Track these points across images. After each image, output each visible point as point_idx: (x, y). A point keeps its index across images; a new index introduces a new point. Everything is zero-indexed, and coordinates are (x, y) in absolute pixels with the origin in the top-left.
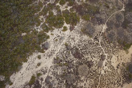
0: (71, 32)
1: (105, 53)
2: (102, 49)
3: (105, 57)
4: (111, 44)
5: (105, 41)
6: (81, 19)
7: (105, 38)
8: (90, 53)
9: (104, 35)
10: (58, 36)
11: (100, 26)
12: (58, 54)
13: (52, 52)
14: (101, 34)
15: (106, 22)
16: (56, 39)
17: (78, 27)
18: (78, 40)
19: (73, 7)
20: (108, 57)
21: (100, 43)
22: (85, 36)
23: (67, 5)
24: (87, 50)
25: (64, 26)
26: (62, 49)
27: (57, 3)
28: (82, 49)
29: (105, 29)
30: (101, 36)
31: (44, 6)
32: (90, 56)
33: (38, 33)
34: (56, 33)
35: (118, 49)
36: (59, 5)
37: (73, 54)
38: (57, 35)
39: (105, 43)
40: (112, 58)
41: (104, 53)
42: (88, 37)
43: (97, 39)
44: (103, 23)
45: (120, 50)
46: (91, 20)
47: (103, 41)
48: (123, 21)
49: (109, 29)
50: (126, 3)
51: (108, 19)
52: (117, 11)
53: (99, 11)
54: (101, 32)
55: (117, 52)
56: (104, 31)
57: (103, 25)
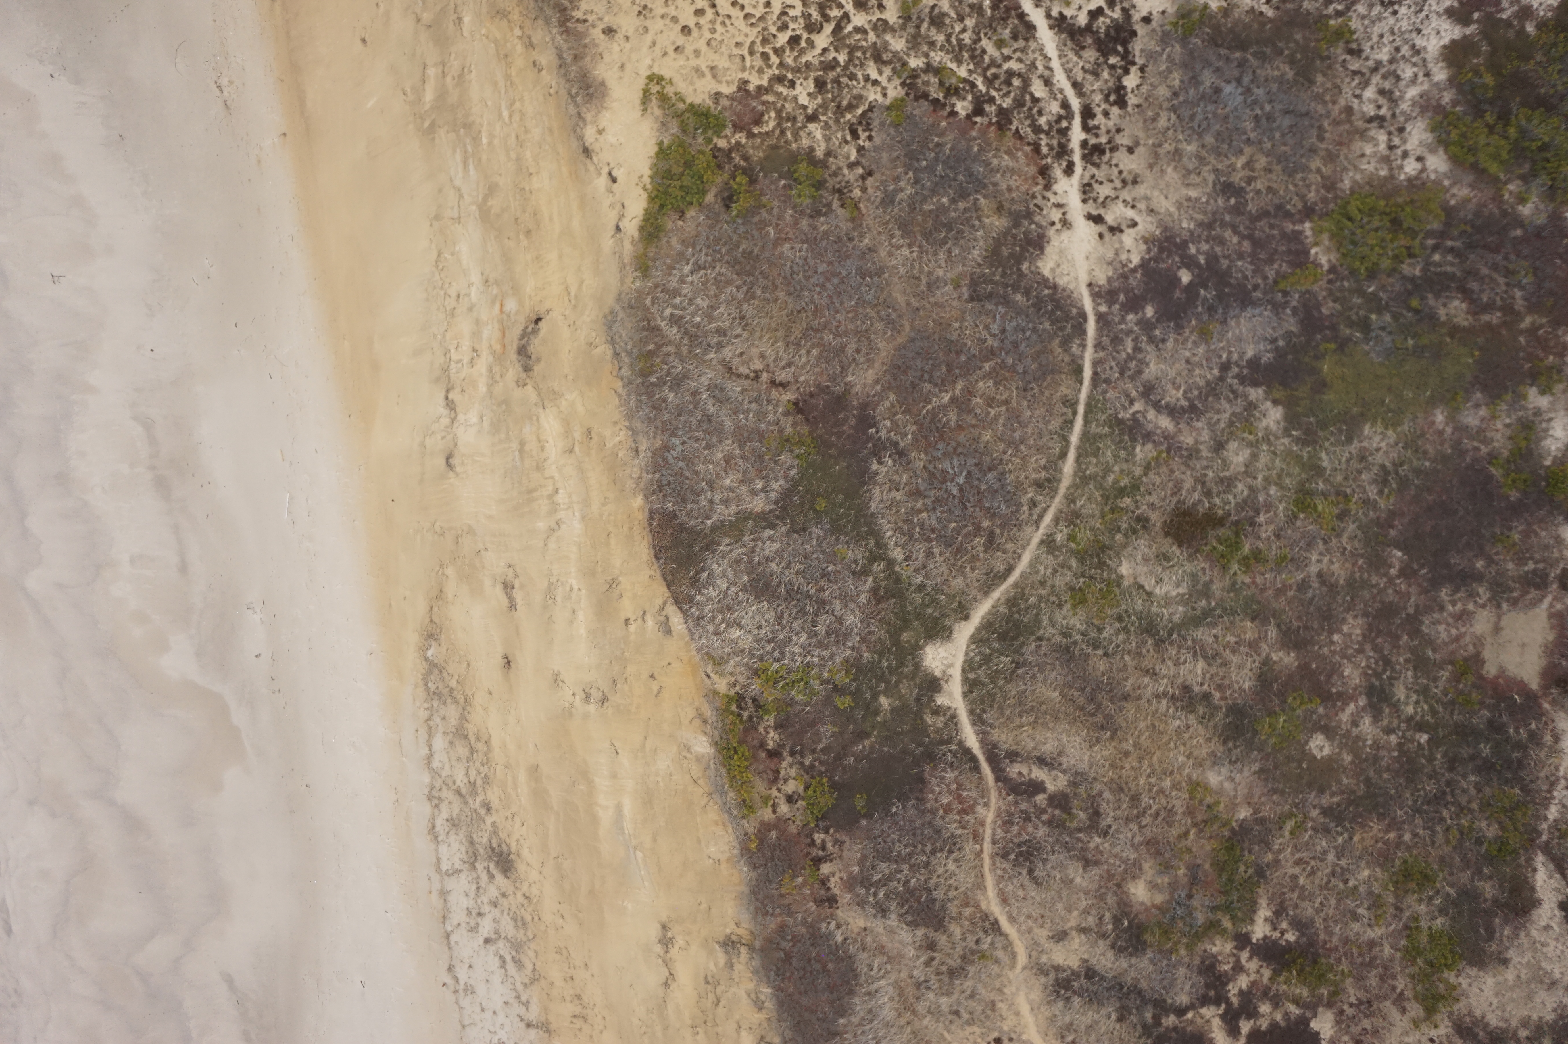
5: (989, 82)
6: (1438, 163)
7: (1001, 111)
9: (1037, 149)
11: (1146, 225)
14: (1077, 135)
15: (1091, 326)
17: (1416, 51)
21: (1037, 16)
29: (1057, 242)
30: (1055, 108)
35: (780, 79)
39: (977, 56)
43: (1089, 40)
44: (1127, 290)
45: (746, 75)
46: (1301, 232)
47: (1006, 66)
48: (880, 479)
49: (1011, 255)
50: (950, 775)
51: (1095, 374)
52: (1016, 585)
53: (1275, 402)
54: (1084, 157)
55: (773, 30)
56: (1053, 199)
57: (1110, 263)
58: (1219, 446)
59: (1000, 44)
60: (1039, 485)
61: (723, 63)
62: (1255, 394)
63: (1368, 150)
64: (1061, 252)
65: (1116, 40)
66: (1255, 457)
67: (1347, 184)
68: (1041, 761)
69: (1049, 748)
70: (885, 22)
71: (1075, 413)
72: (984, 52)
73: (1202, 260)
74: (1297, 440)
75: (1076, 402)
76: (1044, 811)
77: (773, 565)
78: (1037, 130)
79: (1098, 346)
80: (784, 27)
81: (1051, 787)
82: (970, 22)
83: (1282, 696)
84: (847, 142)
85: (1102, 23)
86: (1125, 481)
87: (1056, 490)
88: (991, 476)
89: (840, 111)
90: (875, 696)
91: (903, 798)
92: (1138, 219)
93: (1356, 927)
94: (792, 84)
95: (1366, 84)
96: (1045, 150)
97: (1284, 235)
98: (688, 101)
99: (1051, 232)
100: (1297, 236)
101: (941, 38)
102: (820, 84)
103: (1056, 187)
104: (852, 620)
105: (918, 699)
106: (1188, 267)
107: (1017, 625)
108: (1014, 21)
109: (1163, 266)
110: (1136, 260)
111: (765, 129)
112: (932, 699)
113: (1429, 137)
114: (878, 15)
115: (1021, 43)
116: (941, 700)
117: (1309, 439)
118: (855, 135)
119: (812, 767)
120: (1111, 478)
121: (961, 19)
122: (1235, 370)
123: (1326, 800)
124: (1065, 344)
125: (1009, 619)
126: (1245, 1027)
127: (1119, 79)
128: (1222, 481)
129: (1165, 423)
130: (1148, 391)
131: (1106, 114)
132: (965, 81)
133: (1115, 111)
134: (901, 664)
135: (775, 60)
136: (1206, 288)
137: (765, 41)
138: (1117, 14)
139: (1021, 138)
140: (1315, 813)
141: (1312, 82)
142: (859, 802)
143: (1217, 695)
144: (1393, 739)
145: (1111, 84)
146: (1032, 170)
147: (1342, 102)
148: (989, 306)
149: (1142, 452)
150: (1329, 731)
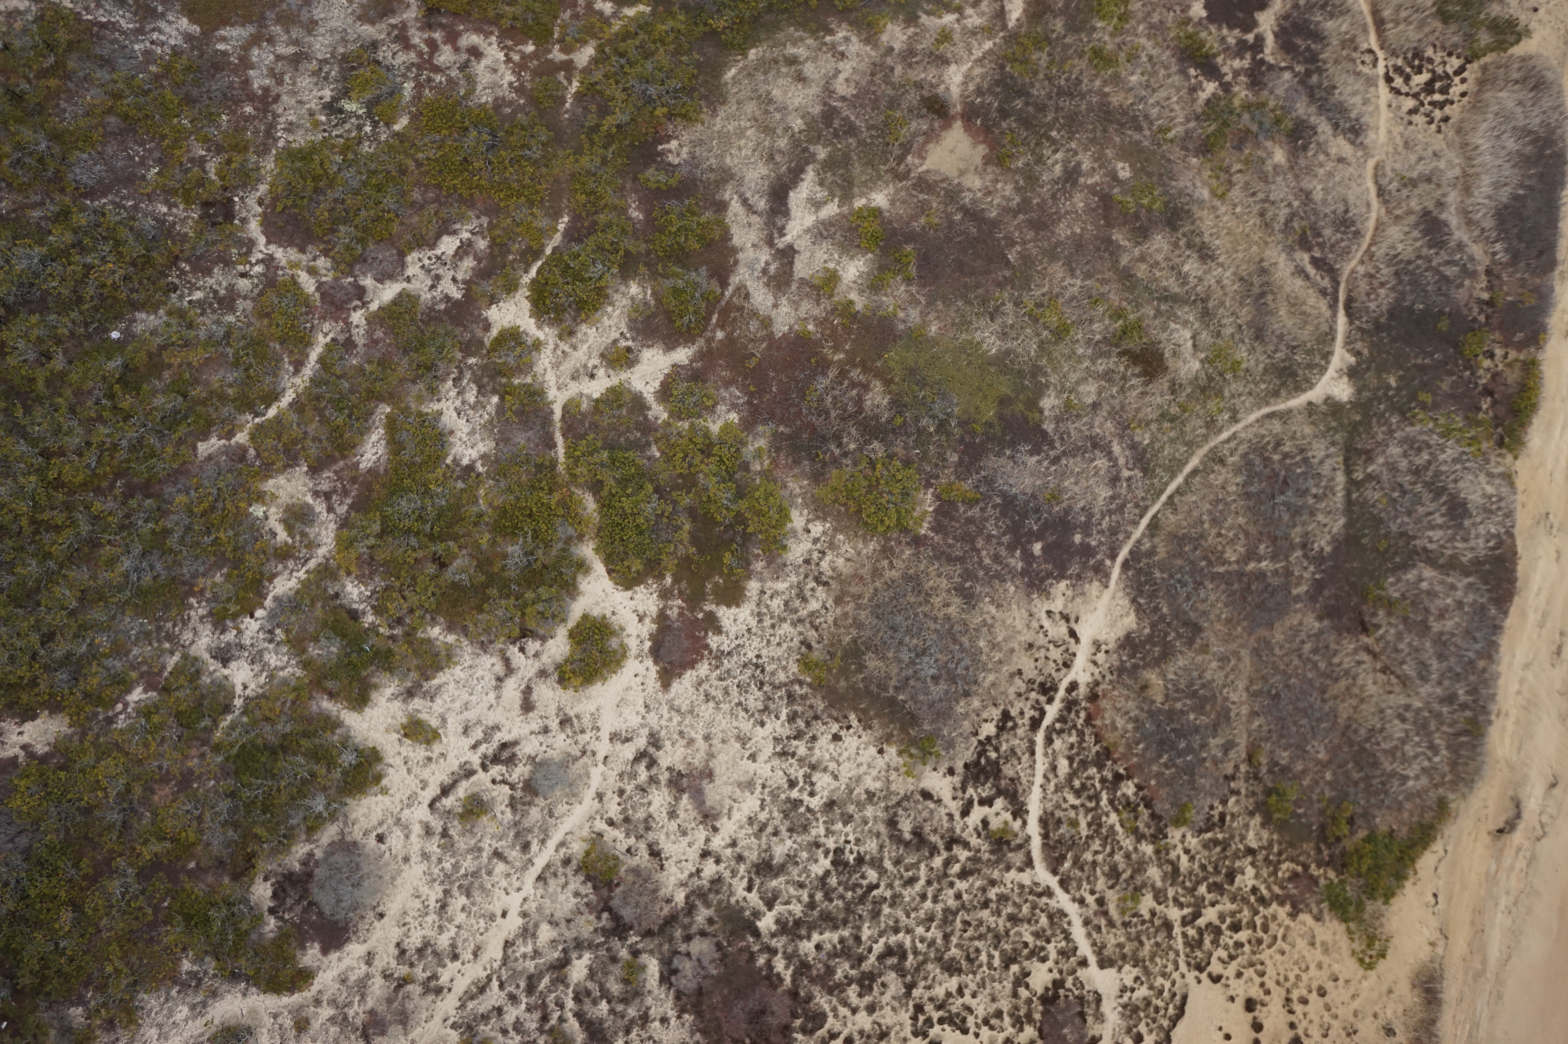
0: (666, 685)
1: (1092, 960)
2: (1057, 916)
3: (1100, 1018)
4: (1175, 835)
5: (1096, 797)
6: (798, 519)
7: (1101, 767)
8: (901, 971)
9: (1089, 719)
10: (496, 759)
11: (1041, 607)
12: (484, 1004)
13: (404, 970)
14: (1052, 711)
15: (1123, 554)
16: (462, 790)
17: (760, 616)
18: (750, 804)
19: (706, 356)
20: (1131, 1011)
21: (1034, 828)
22: (850, 742)
23: (633, 324)
24: (866, 933)
25: (577, 609)
26: (546, 933)
27: (493, 300)
28: (798, 923)
29: (1111, 636)
30: (1058, 744)
31: (321, 341)
32: (905, 1016)
33: (227, 708)
34: (471, 715)
35: (1262, 901)
36: (528, 325)
37: (678, 996)
38: (478, 734)
39: (1096, 824)
40: (1175, 1021)
41: (1084, 963)
42: (892, 751)
43: (1003, 783)
44: (1084, 566)
45: (1288, 922)
46: (932, 529)
47: (1077, 802)
48: (1328, 537)
49: (1154, 645)
50: (1372, 306)
51: (1141, 516)
52: (1267, 404)
53: (1041, 411)
54: (1056, 690)
55: (1247, 948)
56: (1097, 671)
57: (1083, 594)
58: (1095, 406)
59: (1074, 824)
60: (1222, 461)
61: (1302, 944)
62: (1049, 427)
63: (840, 562)
64: (1112, 625)
65: (983, 770)
66: (1078, 383)
67: (872, 545)
68: (1307, 277)
69: (1299, 282)
70: (1156, 898)
71: (1171, 497)
72: (1089, 825)
73: (1018, 553)
74: (1045, 374)
75: (1166, 504)
76: (1319, 245)
77: (1439, 520)
78: (1081, 734)
79: (1128, 536)
80: (1239, 945)
81: (1306, 257)
82: (1088, 856)
83: (1137, 217)
84: (1233, 815)
85: (986, 791)
86: (1167, 425)
87: (1211, 450)
88: (1252, 489)
89: (1225, 845)
90: (1398, 389)
91: (1410, 310)
92: (1043, 615)
93: (1154, 52)
94: (1254, 890)
95: (812, 614)
96: (1083, 715)
97: (946, 534)
98: (1343, 926)
99: (1112, 646)
100: (937, 528)
101: (1118, 857)
102: (1231, 877)
103: (1089, 679)
104: (1395, 450)
105: (1368, 369)
106: (1032, 555)
107: (1280, 376)
108: (1054, 836)
109: (1050, 567)
110: (1063, 584)
111: (1292, 866)
112: (1358, 363)
113: (791, 543)
114: (1159, 908)
115: (1058, 814)
116: (1352, 360)
117: (1037, 371)
118: (1222, 816)
119: (1466, 368)
120: (1172, 434)
121: (1094, 863)
122: (1052, 453)
123: (1137, 137)
124: (1152, 552)
125: (1283, 384)
126: (1250, 37)
127: (997, 736)
128: (1109, 380)
129: (1116, 449)
130: (1115, 480)
131: (1022, 713)
132: (1116, 810)
133: (1014, 712)
134: (1371, 400)
135: (1258, 921)
136: (1031, 530)
137: (1260, 942)
138: (970, 791)
139: (1097, 735)
140: (1147, 133)
141: (854, 641)
142: (1444, 325)
143: (1182, 243)
144: (1073, 145)
145: (1005, 736)
146: (1104, 703)
147: (839, 611)
148: (1193, 615)
149: (1144, 438)
150: (1114, 177)
